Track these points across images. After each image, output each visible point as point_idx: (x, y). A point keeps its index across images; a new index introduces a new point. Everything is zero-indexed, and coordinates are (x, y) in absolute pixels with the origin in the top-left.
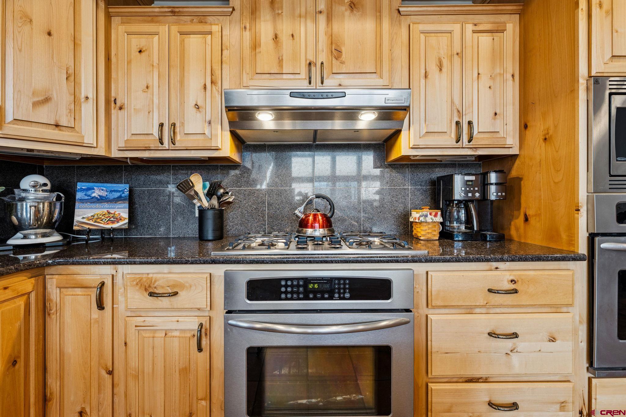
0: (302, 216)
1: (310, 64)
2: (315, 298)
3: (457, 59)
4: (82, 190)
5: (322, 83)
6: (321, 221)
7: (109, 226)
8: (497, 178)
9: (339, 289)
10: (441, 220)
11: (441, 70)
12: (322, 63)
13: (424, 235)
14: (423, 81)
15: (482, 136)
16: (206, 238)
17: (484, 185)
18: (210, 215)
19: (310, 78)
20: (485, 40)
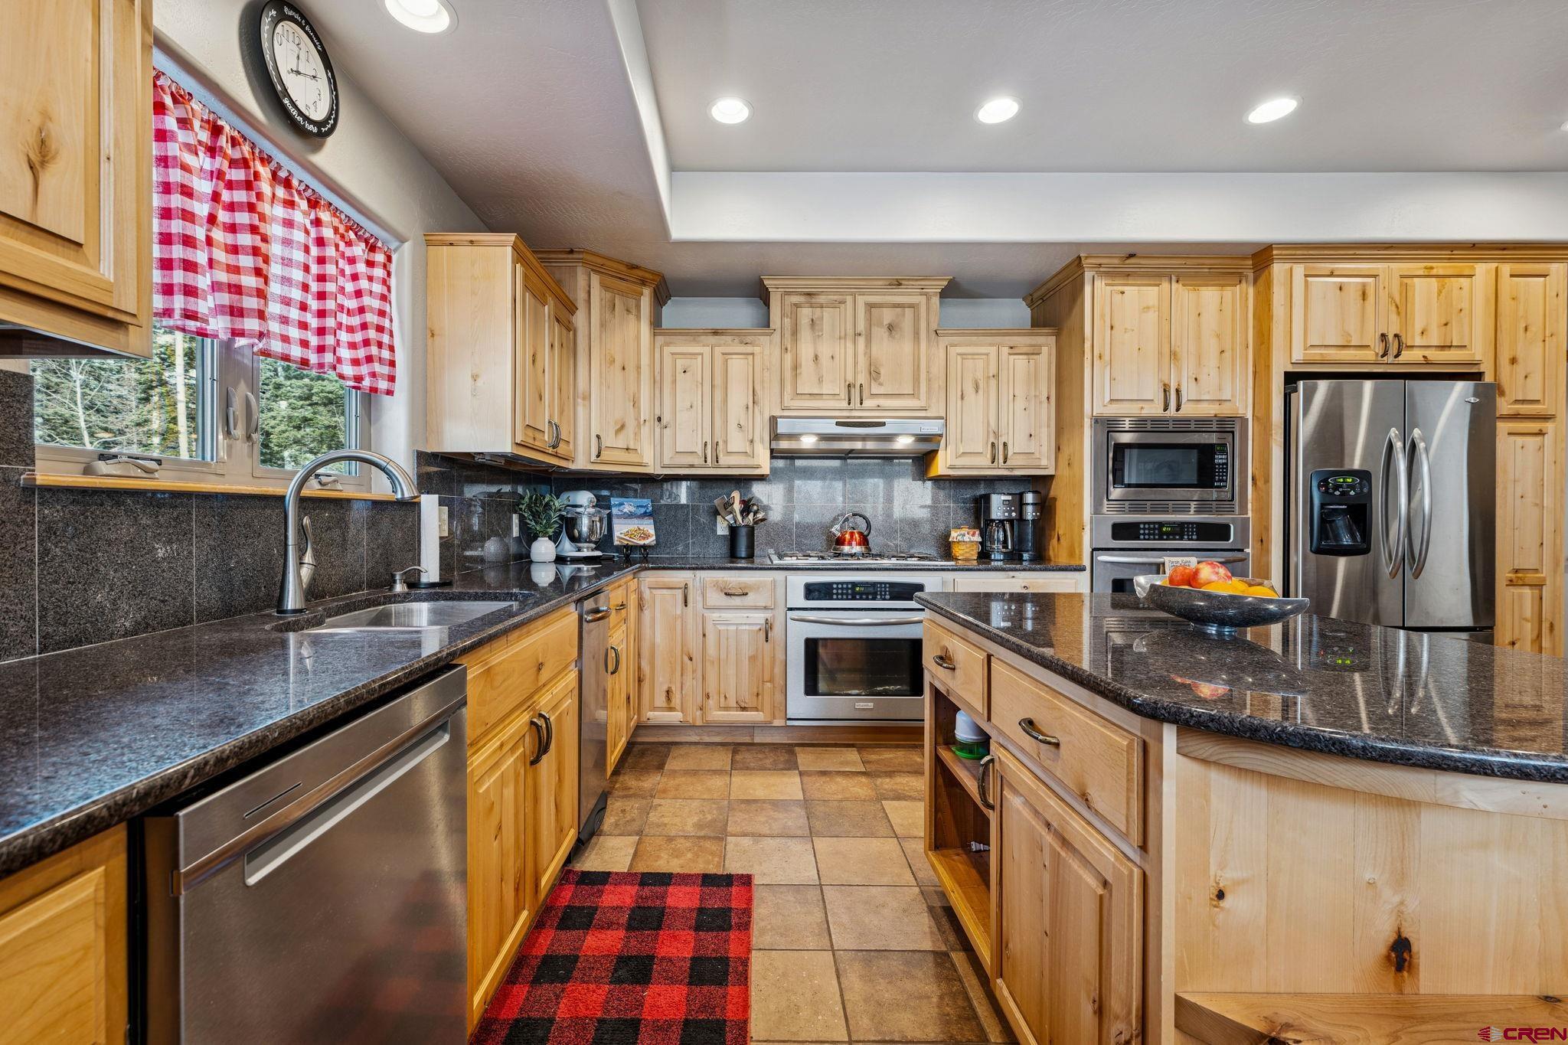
0: (838, 534)
1: (849, 386)
2: (861, 599)
3: (993, 382)
4: (616, 505)
5: (861, 404)
6: (858, 538)
7: (642, 542)
8: (1034, 498)
9: (881, 592)
10: (980, 539)
11: (977, 392)
12: (861, 385)
13: (961, 555)
14: (959, 402)
15: (1018, 456)
16: (739, 556)
17: (1021, 504)
18: (743, 532)
19: (850, 400)
20: (1021, 362)
